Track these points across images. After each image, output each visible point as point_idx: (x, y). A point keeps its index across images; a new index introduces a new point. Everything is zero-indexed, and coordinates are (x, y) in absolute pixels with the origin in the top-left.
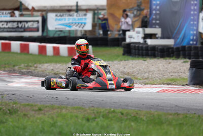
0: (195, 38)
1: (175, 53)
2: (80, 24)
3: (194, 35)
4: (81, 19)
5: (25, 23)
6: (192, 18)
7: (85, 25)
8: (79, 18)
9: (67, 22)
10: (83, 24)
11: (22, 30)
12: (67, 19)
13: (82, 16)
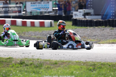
0: (114, 14)
1: (104, 24)
2: (45, 8)
3: (113, 13)
4: (46, 5)
5: (13, 8)
6: (112, 3)
7: (48, 8)
8: (45, 4)
9: (38, 7)
10: (47, 8)
11: (11, 12)
12: (37, 5)
13: (46, 3)
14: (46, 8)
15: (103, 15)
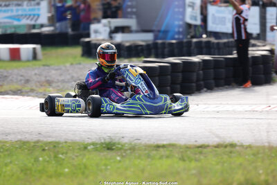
0: (181, 30)
2: (32, 16)
3: (180, 26)
4: (33, 10)
6: (177, 3)
7: (38, 16)
8: (31, 8)
9: (15, 13)
10: (36, 16)
12: (14, 10)
13: (34, 5)
14: (34, 15)
15: (159, 31)
